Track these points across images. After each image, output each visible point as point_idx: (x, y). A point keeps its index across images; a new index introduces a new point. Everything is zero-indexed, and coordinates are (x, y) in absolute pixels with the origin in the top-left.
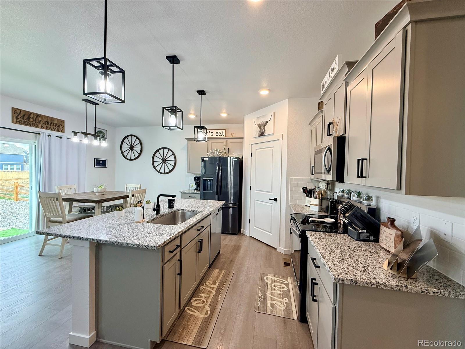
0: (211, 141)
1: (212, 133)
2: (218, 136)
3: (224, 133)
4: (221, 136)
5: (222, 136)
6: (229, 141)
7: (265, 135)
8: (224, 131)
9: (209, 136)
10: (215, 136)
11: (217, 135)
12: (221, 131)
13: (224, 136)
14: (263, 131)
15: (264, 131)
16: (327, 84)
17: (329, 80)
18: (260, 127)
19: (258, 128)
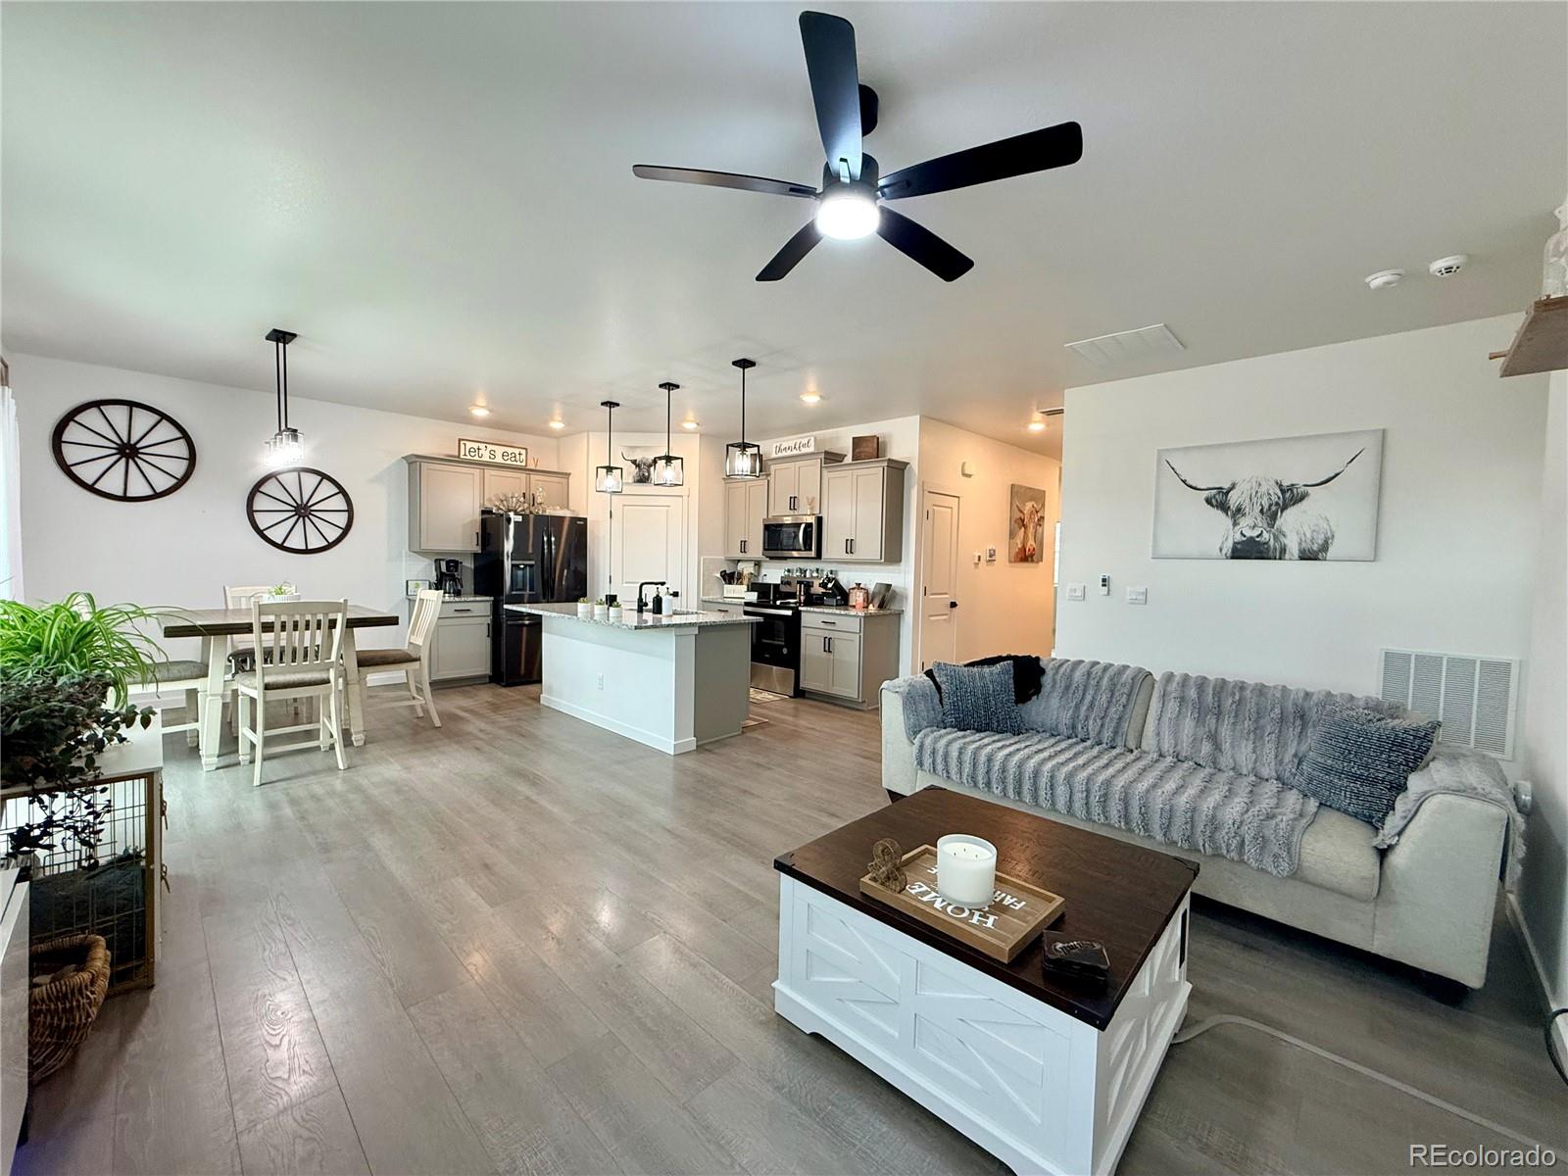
0: (489, 472)
1: (492, 453)
2: (509, 462)
3: (523, 457)
4: (514, 463)
5: (519, 463)
6: (534, 477)
7: (650, 483)
8: (523, 452)
9: (486, 458)
10: (499, 460)
11: (506, 458)
12: (517, 451)
13: (523, 464)
14: (646, 474)
15: (649, 475)
16: (789, 453)
17: (795, 452)
18: (638, 466)
19: (634, 466)
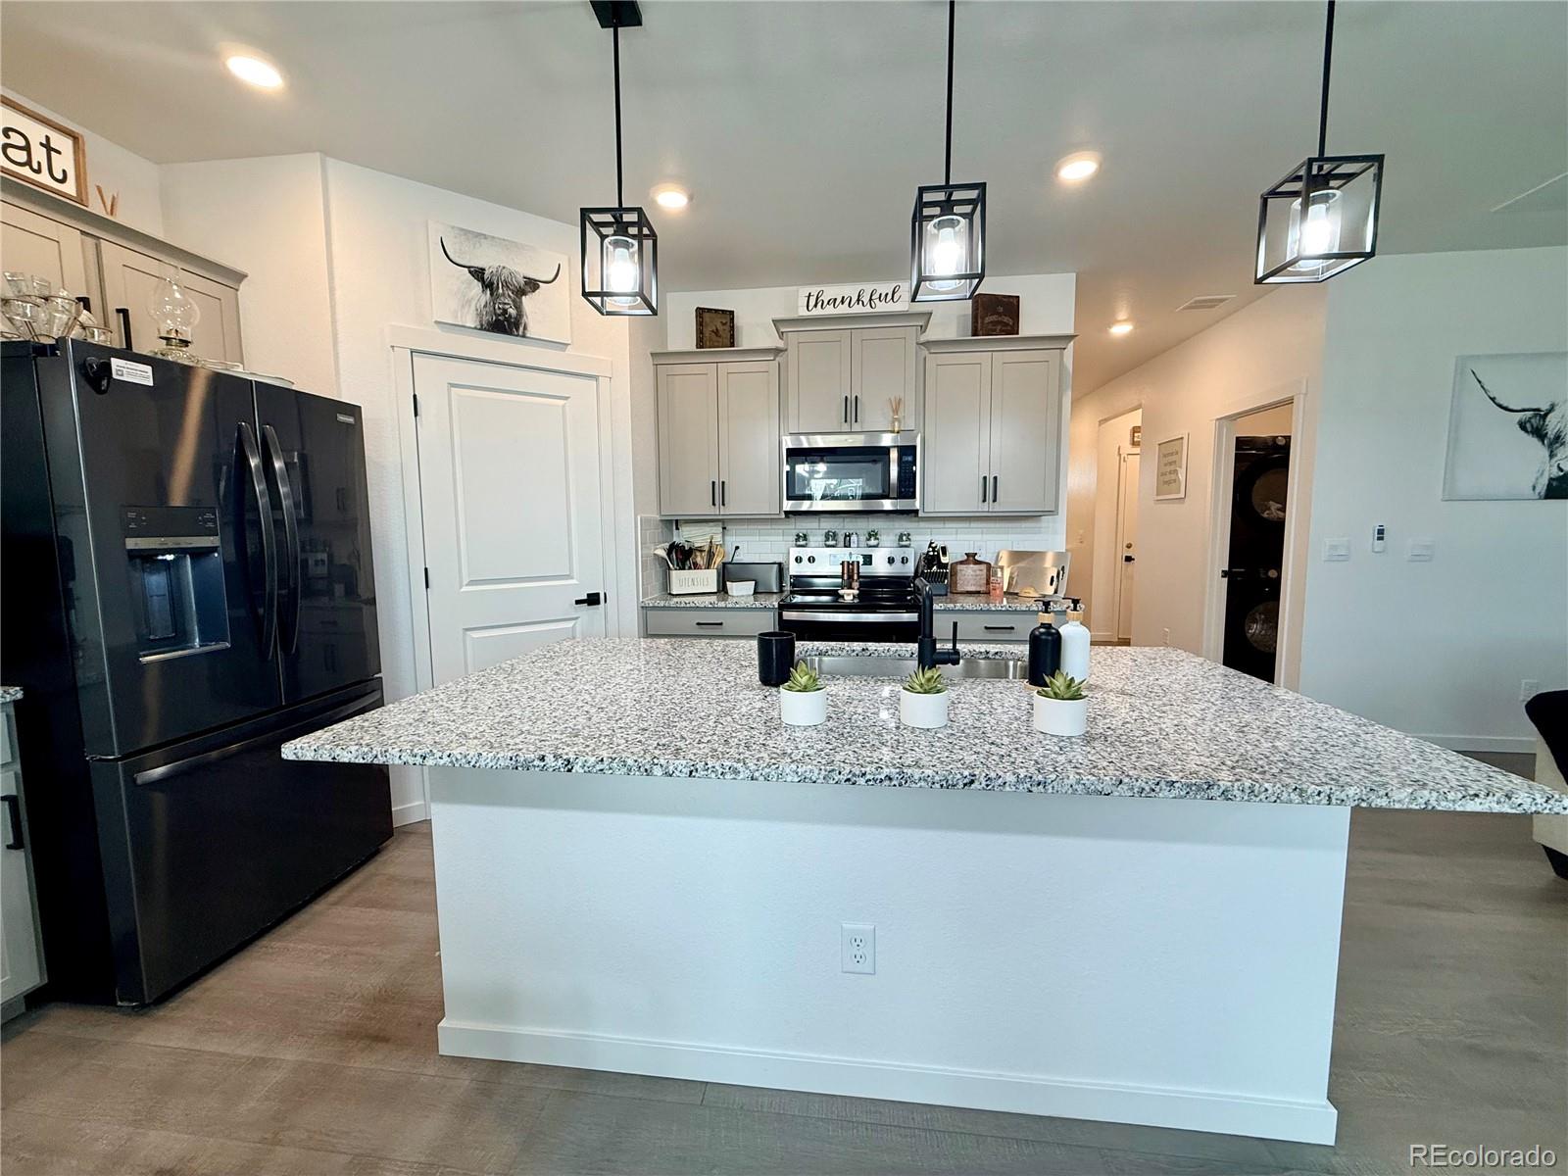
3: (64, 165)
4: (30, 173)
5: (50, 183)
6: (115, 254)
7: (524, 336)
8: (64, 145)
12: (37, 132)
13: (72, 193)
14: (512, 311)
15: (520, 314)
16: (843, 309)
17: (857, 309)
18: (488, 286)
19: (477, 286)
